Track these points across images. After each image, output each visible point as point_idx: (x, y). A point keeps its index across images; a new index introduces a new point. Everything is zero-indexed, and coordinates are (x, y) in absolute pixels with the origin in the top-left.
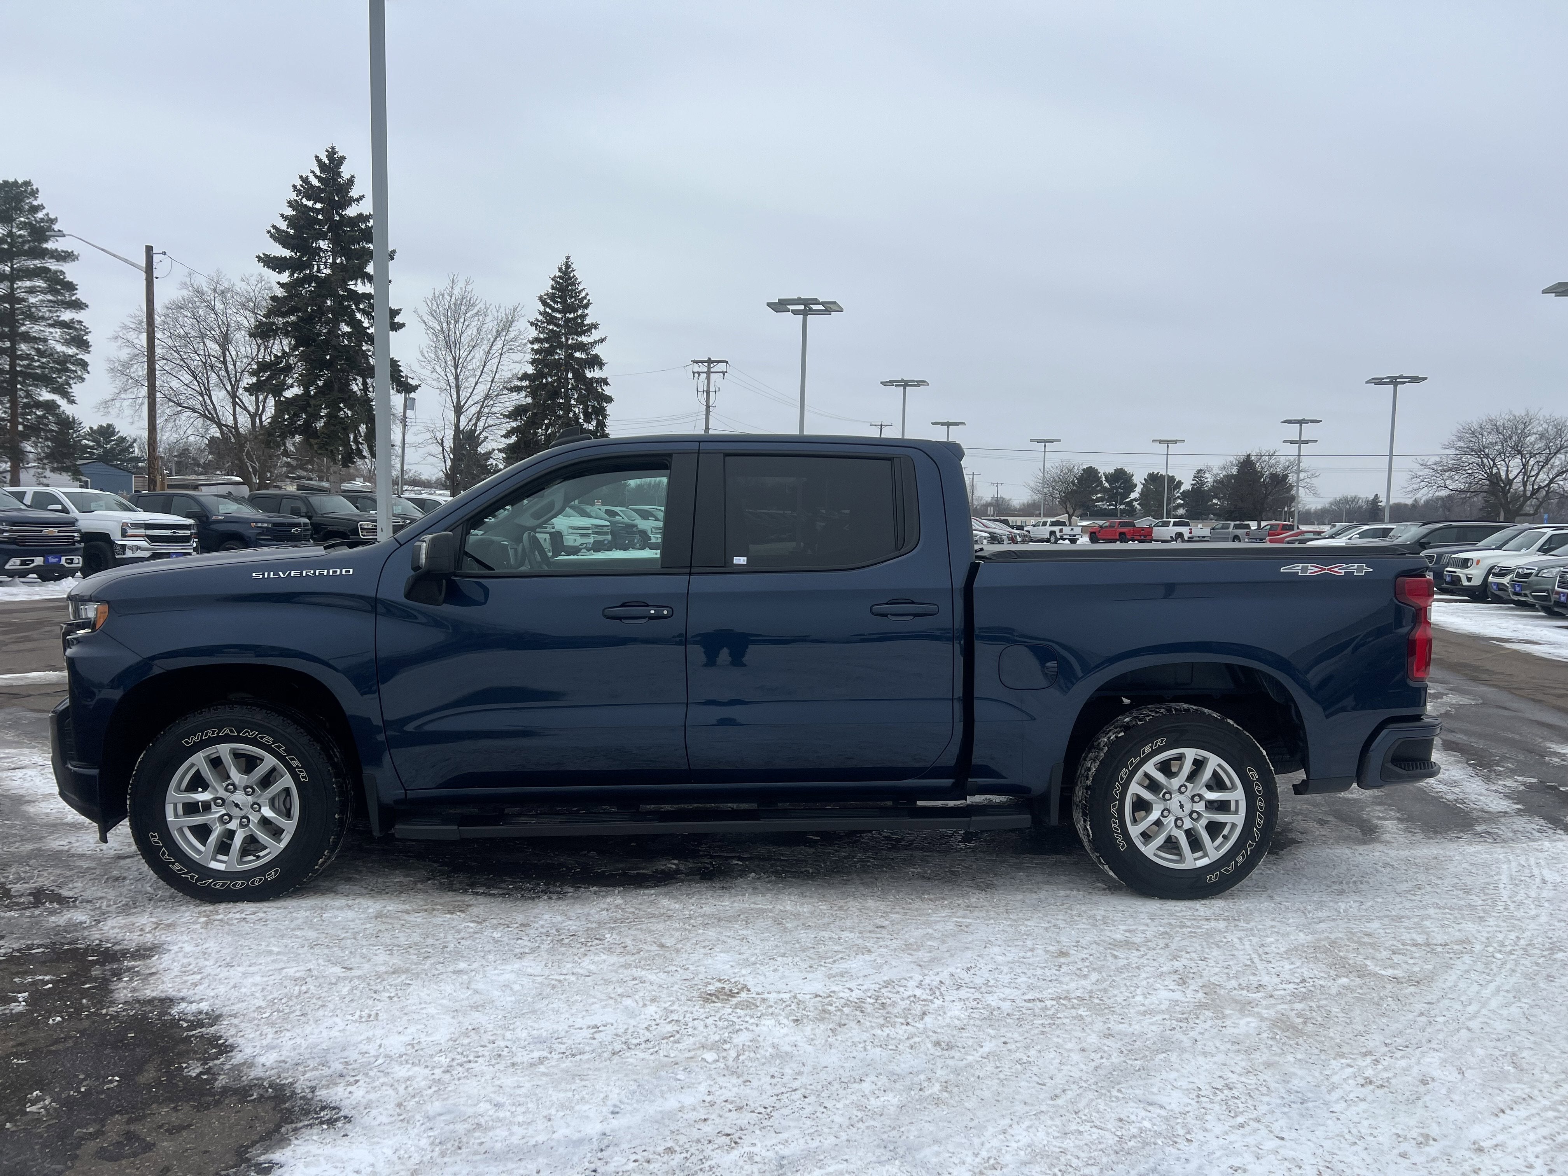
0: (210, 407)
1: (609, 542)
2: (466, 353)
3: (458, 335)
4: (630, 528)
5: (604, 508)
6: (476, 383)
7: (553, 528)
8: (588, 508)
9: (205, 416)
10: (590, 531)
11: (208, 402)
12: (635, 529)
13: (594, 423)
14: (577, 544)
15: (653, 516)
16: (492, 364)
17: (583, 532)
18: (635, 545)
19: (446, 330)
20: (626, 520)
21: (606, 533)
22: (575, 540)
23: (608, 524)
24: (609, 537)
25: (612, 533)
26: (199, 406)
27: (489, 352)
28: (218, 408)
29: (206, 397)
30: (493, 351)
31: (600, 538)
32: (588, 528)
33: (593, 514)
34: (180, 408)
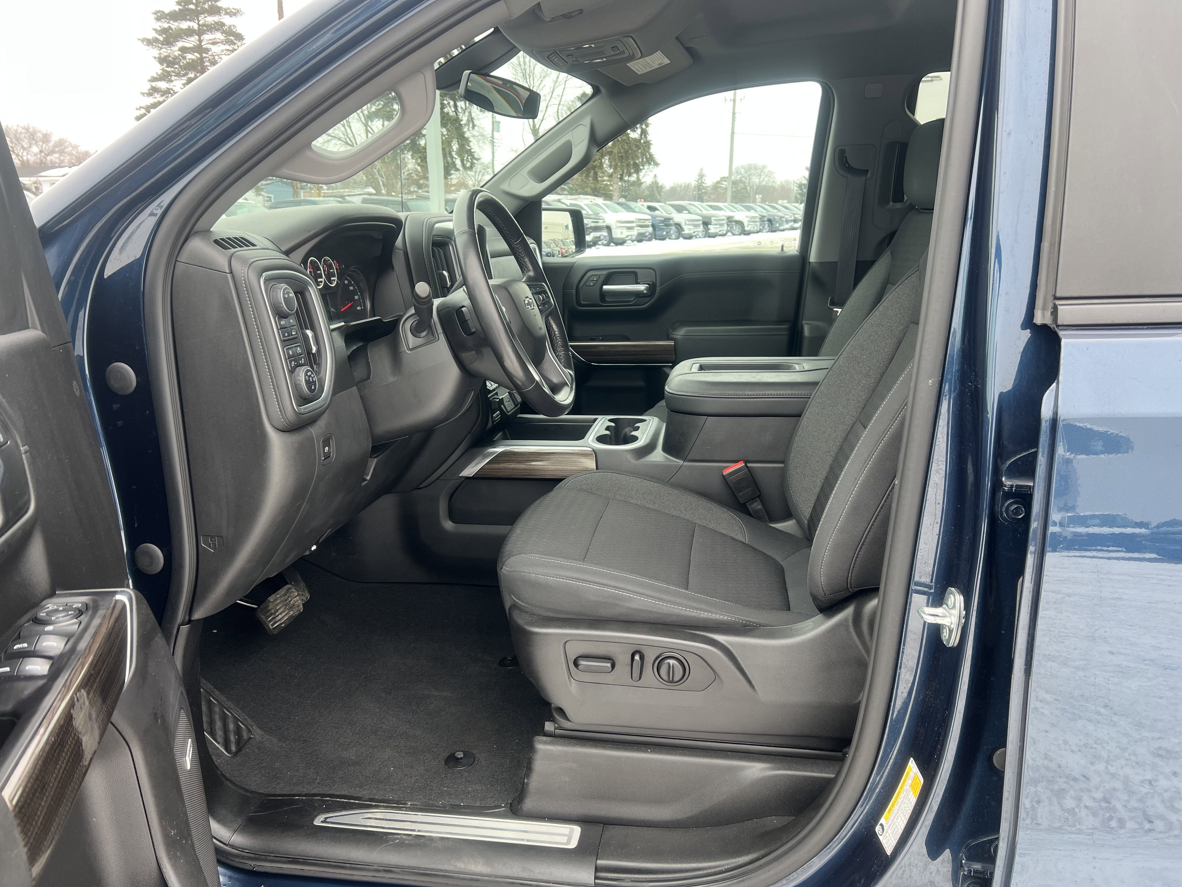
0: (351, 136)
1: (650, 234)
2: (539, 82)
3: (532, 68)
4: (667, 222)
5: (646, 204)
6: (547, 107)
7: (604, 222)
8: (632, 204)
9: (347, 143)
10: (634, 225)
11: (349, 130)
12: (671, 222)
13: (639, 131)
14: (623, 236)
15: (687, 210)
16: (559, 91)
17: (628, 225)
18: (671, 235)
19: (522, 63)
20: (665, 215)
21: (647, 226)
22: (622, 233)
23: (649, 217)
24: (650, 229)
25: (653, 226)
26: (342, 136)
27: (556, 81)
28: (356, 136)
29: (347, 128)
30: (559, 80)
31: (643, 230)
32: (632, 222)
33: (637, 210)
34: (329, 138)
